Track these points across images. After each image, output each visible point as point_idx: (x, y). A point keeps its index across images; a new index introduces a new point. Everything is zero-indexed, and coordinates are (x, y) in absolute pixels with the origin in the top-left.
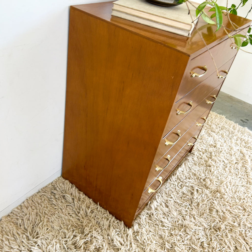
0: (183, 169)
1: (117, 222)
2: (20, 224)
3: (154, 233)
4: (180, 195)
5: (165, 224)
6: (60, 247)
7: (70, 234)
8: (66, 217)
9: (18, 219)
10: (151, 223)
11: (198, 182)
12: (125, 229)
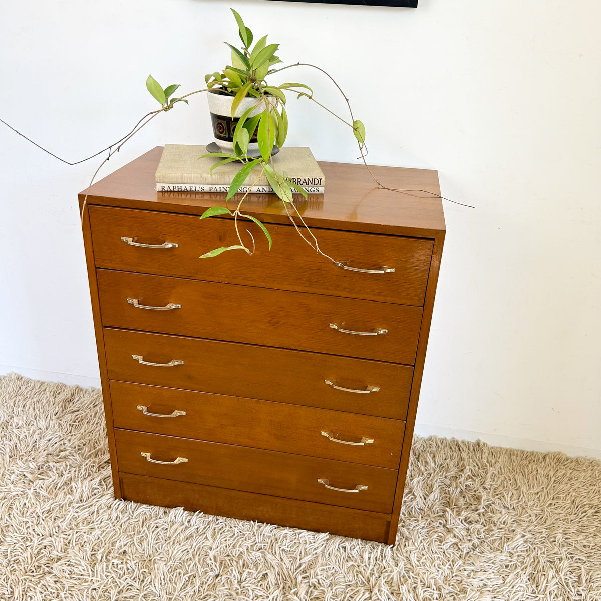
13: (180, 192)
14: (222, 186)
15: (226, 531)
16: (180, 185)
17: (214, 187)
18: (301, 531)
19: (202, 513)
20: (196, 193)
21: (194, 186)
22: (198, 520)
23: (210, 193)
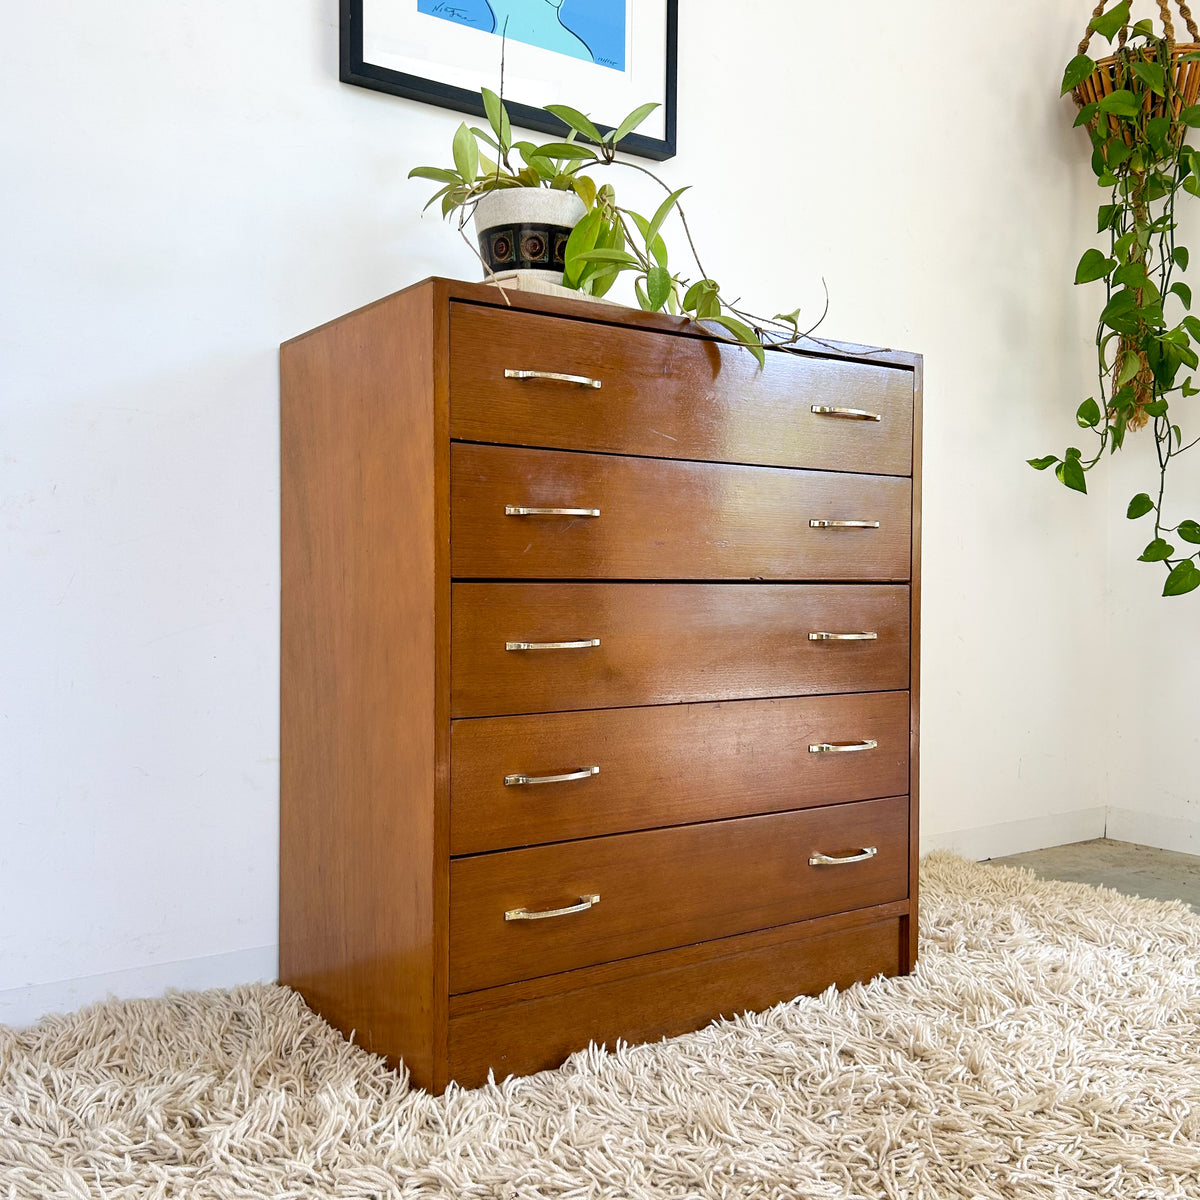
0: (825, 1005)
3: (528, 1120)
12: (406, 1097)
18: (796, 1000)
19: (625, 1042)
22: (632, 1053)
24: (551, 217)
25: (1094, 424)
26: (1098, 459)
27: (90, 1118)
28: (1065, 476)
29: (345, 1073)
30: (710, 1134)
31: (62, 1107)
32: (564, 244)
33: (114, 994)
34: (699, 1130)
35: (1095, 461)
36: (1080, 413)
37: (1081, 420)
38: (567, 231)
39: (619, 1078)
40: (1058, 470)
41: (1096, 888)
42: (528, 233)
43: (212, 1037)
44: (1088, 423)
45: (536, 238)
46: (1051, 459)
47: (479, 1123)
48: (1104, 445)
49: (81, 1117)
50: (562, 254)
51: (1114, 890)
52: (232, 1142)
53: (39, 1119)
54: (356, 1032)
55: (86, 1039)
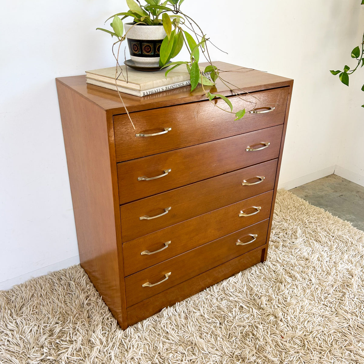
0: (237, 280)
1: (111, 320)
2: (13, 301)
3: (149, 342)
4: (213, 310)
5: (170, 337)
6: (37, 331)
7: (53, 321)
8: (60, 304)
9: (13, 296)
10: (153, 331)
11: (251, 299)
12: (116, 330)
13: (153, 94)
14: (171, 85)
15: (198, 303)
16: (152, 90)
17: (167, 86)
18: (229, 279)
19: (178, 303)
20: (160, 93)
21: (158, 88)
22: (180, 307)
23: (166, 91)
24: (154, 37)
25: (357, 57)
26: (356, 69)
27: (29, 339)
28: (342, 78)
29: (99, 318)
30: (199, 350)
31: (20, 336)
32: (160, 46)
33: (33, 276)
34: (196, 349)
35: (354, 70)
36: (353, 53)
37: (353, 55)
38: (160, 41)
39: (176, 319)
40: (340, 76)
41: (326, 211)
42: (146, 44)
43: (62, 298)
44: (355, 56)
45: (148, 46)
46: (339, 71)
47: (136, 345)
48: (359, 64)
49: (26, 339)
50: (159, 51)
51: (331, 214)
52: (68, 356)
53: (15, 341)
54: (102, 297)
55: (26, 298)
